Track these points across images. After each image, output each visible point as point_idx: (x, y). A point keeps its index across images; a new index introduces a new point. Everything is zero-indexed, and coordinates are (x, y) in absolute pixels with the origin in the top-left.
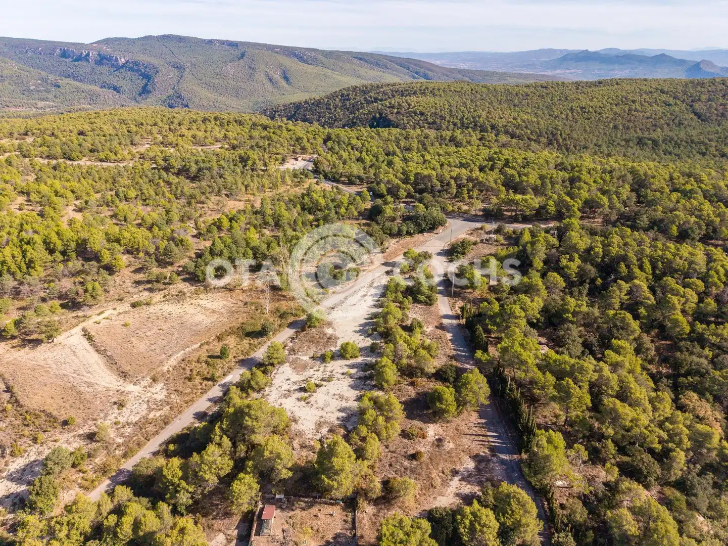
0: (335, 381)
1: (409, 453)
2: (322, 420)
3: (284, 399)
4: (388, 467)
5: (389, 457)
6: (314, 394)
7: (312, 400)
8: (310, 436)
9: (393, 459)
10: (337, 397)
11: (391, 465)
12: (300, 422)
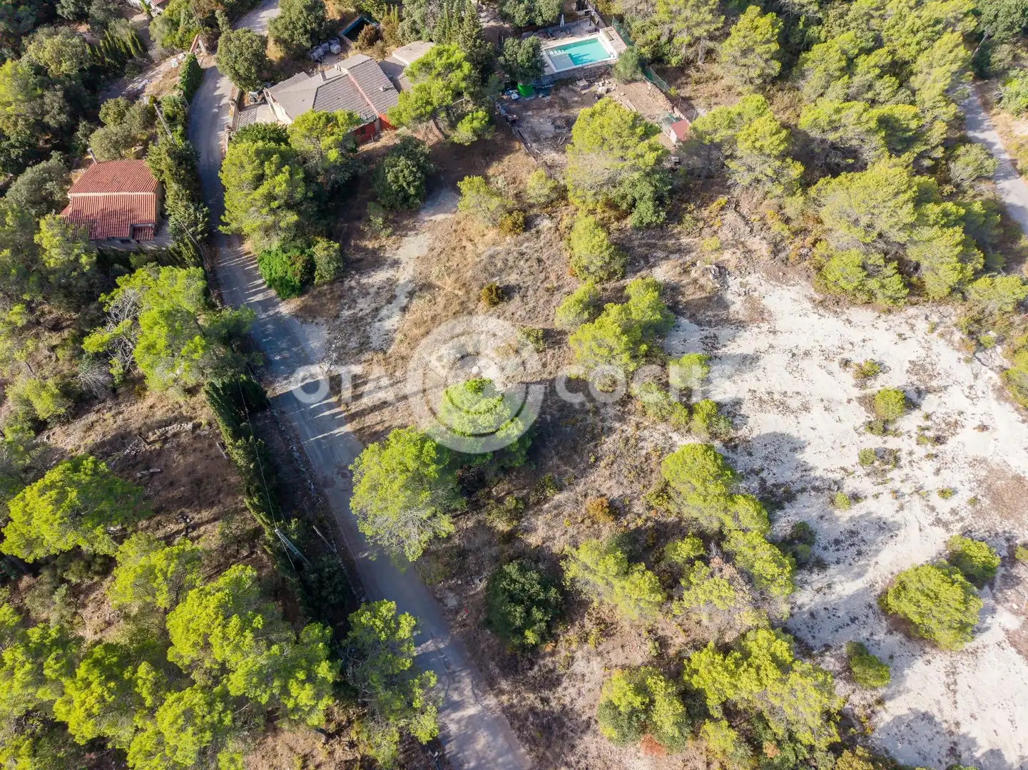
0: (851, 459)
1: (517, 298)
2: (765, 326)
3: (913, 358)
4: (544, 257)
5: (553, 277)
6: (856, 393)
7: (848, 377)
8: (752, 280)
9: (542, 276)
10: (794, 403)
11: (539, 261)
12: (809, 305)
